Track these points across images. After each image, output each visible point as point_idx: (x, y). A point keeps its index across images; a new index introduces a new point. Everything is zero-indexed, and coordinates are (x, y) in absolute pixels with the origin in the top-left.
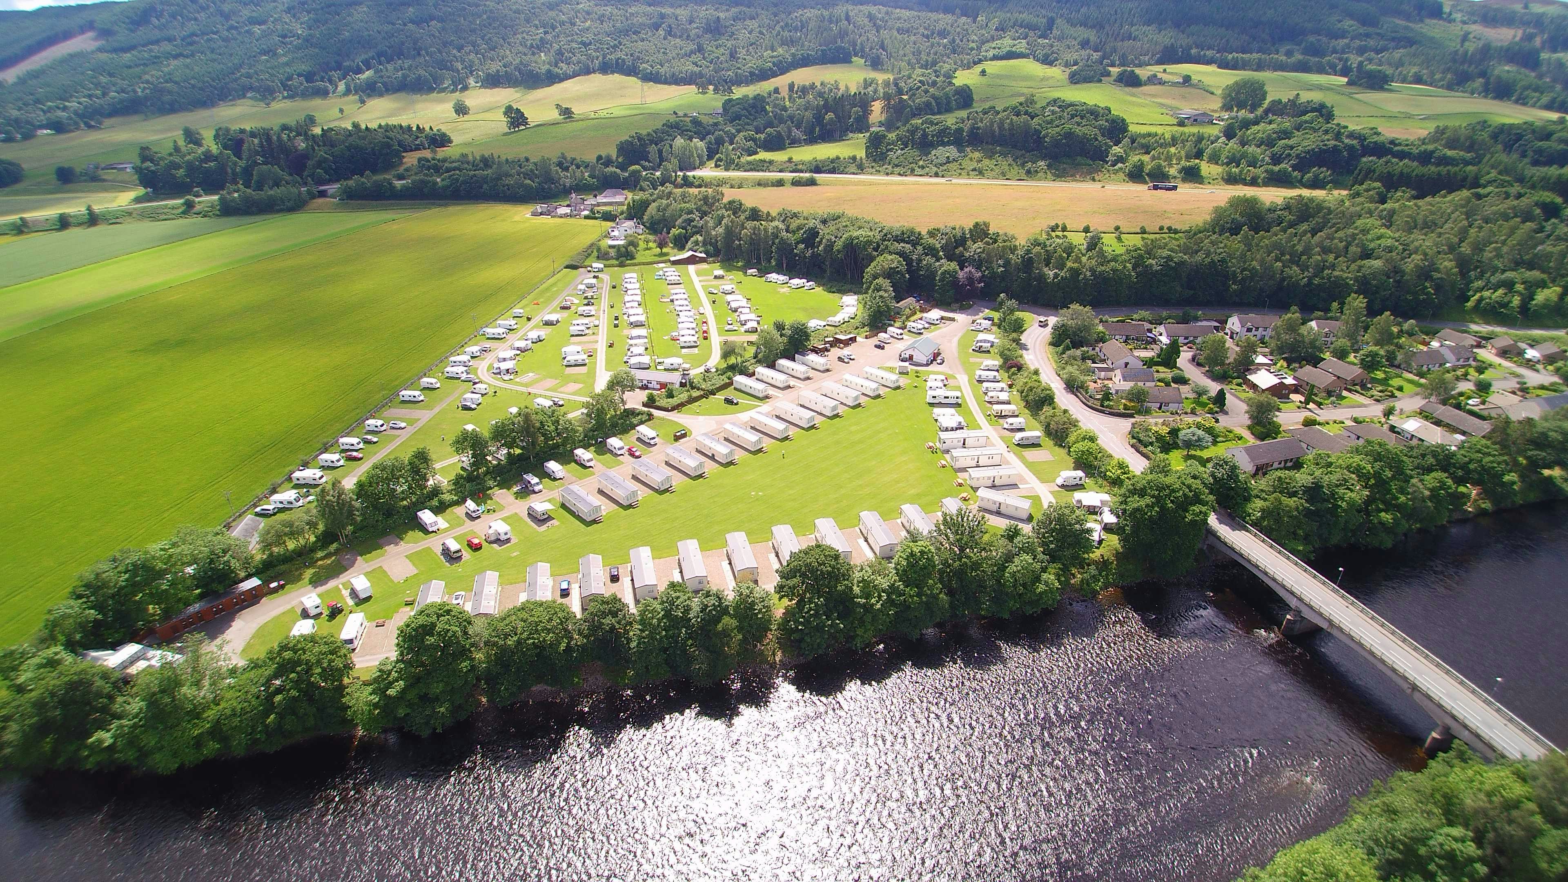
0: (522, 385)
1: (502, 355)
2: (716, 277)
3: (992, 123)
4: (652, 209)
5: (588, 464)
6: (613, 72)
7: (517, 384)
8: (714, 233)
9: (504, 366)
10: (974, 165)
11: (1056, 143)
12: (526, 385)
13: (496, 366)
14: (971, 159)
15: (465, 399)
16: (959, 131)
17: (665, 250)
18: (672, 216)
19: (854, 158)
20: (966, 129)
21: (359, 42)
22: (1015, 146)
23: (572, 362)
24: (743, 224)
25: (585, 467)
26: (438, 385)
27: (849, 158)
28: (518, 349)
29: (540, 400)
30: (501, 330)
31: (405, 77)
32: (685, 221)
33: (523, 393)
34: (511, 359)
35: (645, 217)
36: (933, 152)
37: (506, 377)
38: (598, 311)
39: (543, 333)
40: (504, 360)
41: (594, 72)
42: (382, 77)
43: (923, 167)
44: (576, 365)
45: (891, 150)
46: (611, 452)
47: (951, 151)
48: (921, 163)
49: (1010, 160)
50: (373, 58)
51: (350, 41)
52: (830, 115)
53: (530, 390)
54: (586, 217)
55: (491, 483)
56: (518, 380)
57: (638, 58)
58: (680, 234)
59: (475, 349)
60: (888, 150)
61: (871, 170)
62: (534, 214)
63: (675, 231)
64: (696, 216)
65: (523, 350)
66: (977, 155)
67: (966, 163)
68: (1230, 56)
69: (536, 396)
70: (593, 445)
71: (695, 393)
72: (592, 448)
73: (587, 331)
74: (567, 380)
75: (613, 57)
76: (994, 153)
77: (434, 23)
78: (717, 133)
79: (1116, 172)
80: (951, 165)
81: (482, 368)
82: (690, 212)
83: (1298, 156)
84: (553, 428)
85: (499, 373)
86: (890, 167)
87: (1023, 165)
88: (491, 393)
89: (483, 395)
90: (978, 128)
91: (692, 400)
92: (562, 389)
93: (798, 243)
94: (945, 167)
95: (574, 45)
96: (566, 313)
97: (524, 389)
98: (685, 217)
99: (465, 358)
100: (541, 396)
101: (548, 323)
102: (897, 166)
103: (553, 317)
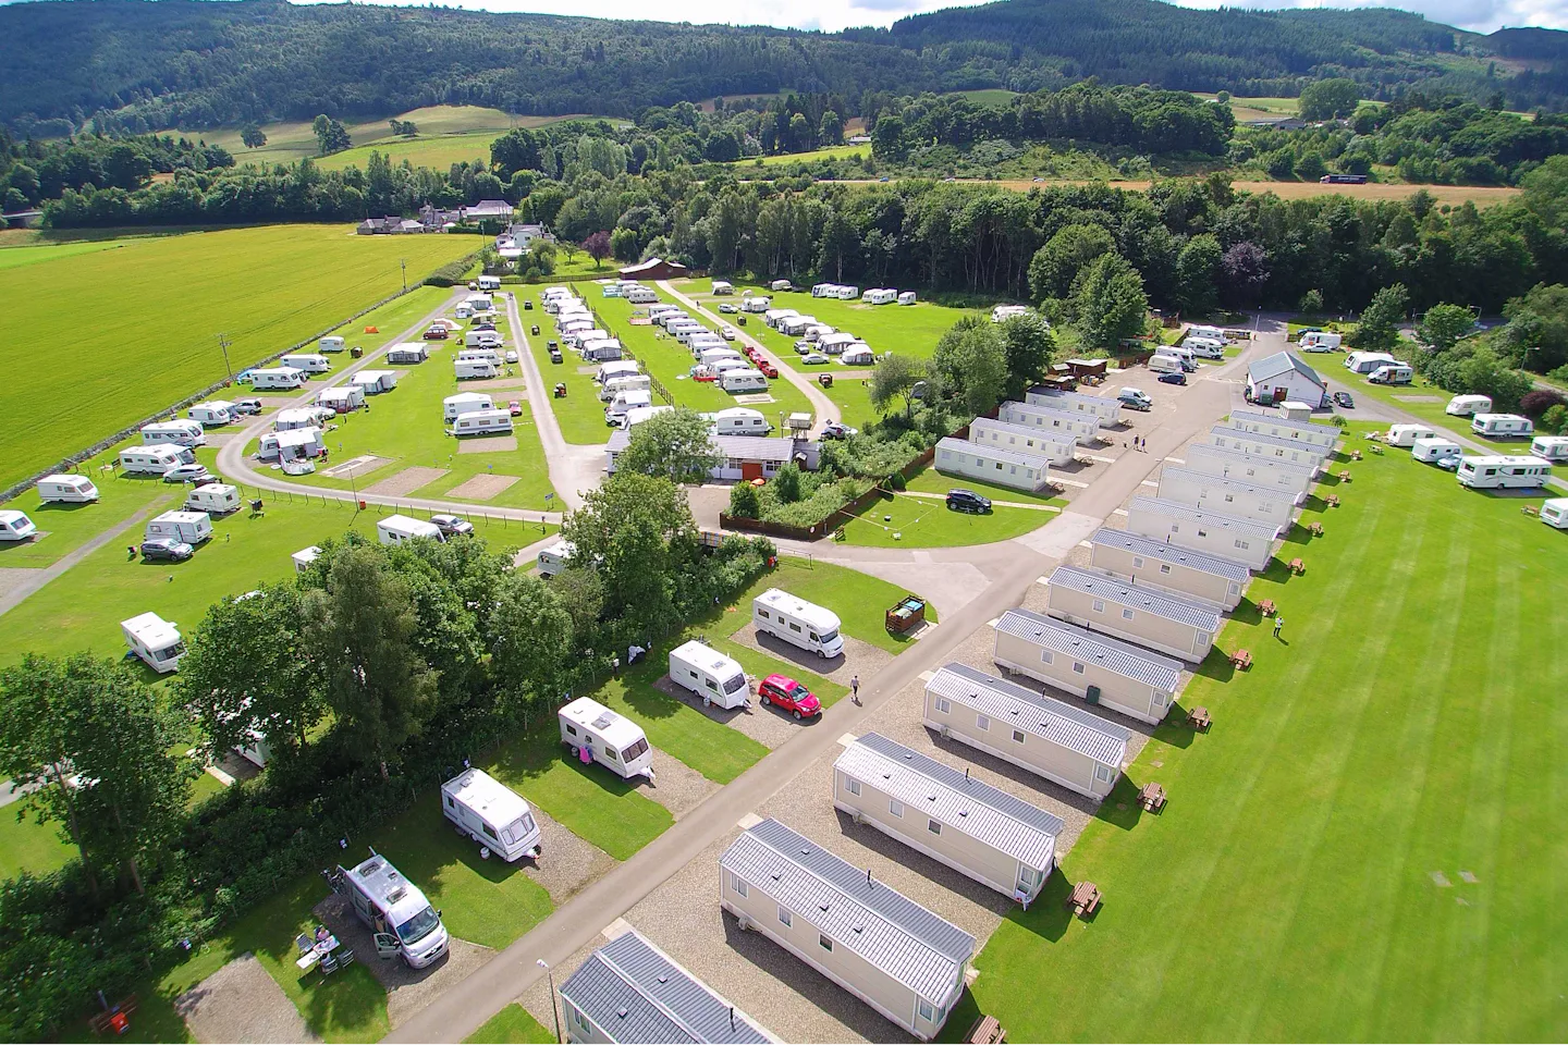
0: (338, 483)
1: (286, 416)
2: (717, 293)
3: (1058, 106)
4: (569, 206)
5: (631, 769)
6: (465, 104)
7: (326, 482)
8: (693, 229)
9: (288, 439)
10: (1042, 163)
11: (1158, 129)
12: (353, 485)
13: (265, 438)
14: (1034, 157)
15: (159, 531)
16: (1010, 118)
17: (603, 263)
18: (609, 214)
19: (857, 158)
20: (1019, 115)
21: (117, 72)
22: (1094, 139)
23: (475, 427)
24: (755, 205)
25: (618, 784)
26: (92, 493)
27: (850, 158)
28: (329, 404)
29: (398, 523)
30: (289, 371)
31: (177, 110)
32: (634, 216)
33: (341, 506)
34: (310, 423)
35: (557, 222)
36: (976, 148)
37: (296, 468)
38: (508, 338)
39: (393, 375)
40: (293, 426)
41: (440, 103)
42: (145, 110)
43: (965, 168)
44: (484, 434)
45: (914, 146)
46: (694, 699)
47: (1004, 146)
48: (961, 162)
49: (1094, 156)
50: (135, 89)
51: (105, 70)
52: (798, 117)
53: (362, 496)
54: (452, 231)
55: (186, 921)
56: (328, 473)
57: (501, 85)
58: (629, 237)
59: (217, 406)
60: (907, 147)
61: (886, 174)
62: (361, 232)
63: (618, 233)
64: (653, 209)
65: (342, 409)
66: (1041, 150)
67: (1027, 161)
68: (1249, 82)
69: (383, 512)
70: (614, 673)
71: (862, 488)
72: (615, 687)
73: (495, 371)
74: (471, 469)
75: (465, 84)
76: (1068, 148)
77: (221, 48)
78: (635, 141)
79: (1252, 168)
80: (1006, 164)
81: (231, 451)
82: (642, 203)
83: (1497, 145)
84: (469, 621)
85: (277, 459)
86: (915, 169)
87: (1114, 162)
88: (246, 509)
89: (216, 515)
90: (1039, 113)
91: (859, 505)
92: (459, 492)
93: (867, 228)
94: (999, 167)
95: (412, 71)
96: (438, 345)
97: (347, 496)
98: (635, 210)
99: (184, 424)
100: (397, 511)
101: (400, 360)
102: (925, 167)
103: (414, 348)
